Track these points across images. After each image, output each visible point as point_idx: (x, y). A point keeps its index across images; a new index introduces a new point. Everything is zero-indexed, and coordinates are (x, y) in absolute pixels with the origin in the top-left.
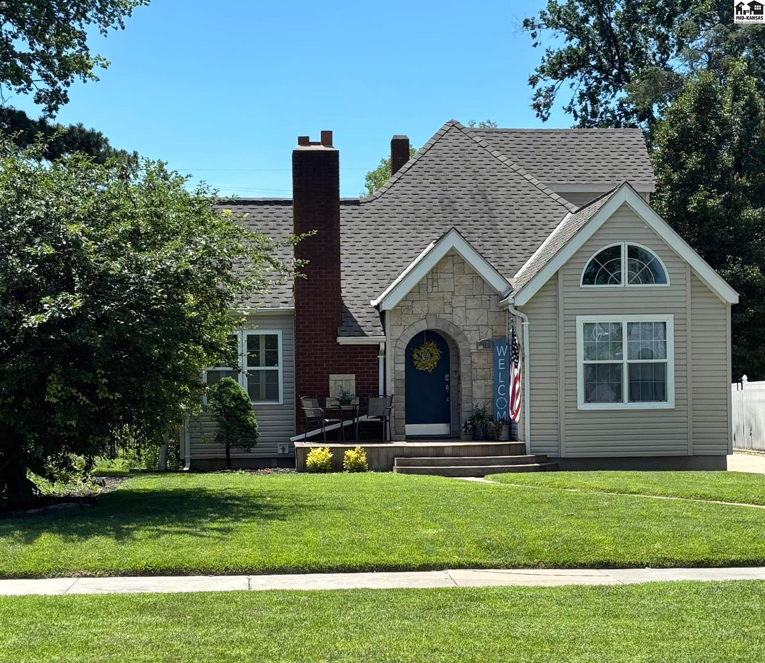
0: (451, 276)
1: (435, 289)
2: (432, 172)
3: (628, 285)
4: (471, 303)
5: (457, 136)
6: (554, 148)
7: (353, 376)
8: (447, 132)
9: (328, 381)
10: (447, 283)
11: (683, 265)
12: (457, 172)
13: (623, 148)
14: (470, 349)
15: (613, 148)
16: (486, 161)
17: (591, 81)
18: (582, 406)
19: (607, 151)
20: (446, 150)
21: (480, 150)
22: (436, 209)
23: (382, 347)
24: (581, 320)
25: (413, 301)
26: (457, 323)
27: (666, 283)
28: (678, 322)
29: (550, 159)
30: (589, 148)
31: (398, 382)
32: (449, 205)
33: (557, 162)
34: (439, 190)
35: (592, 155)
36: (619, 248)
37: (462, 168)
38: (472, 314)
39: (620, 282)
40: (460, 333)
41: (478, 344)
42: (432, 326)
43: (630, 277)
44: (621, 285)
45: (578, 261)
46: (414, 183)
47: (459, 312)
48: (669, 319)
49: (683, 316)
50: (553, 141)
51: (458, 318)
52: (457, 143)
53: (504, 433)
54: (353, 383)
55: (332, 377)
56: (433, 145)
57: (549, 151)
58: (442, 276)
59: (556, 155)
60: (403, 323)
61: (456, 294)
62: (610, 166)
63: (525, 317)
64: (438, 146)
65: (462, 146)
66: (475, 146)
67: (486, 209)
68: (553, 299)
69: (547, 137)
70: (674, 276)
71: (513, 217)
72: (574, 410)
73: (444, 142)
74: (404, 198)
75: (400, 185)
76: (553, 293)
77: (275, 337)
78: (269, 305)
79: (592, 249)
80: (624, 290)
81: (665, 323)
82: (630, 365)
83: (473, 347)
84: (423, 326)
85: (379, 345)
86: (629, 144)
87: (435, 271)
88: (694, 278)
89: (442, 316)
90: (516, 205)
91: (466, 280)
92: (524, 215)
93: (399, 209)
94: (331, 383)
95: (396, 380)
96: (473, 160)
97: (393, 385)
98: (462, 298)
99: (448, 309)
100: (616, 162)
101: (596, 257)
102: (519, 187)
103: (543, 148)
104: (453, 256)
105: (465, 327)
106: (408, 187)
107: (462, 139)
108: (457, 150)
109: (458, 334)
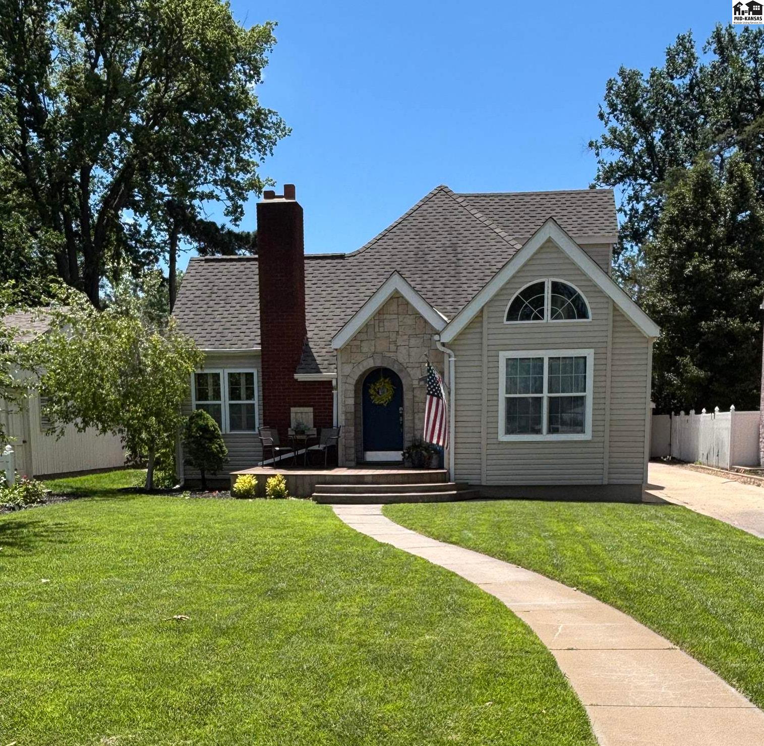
0: (395, 316)
1: (381, 329)
2: (414, 229)
3: (550, 321)
4: (413, 342)
5: (443, 198)
6: (533, 208)
7: (311, 409)
8: (435, 195)
9: (290, 413)
10: (391, 323)
11: (605, 300)
12: (437, 228)
13: (595, 206)
14: (412, 385)
15: (585, 206)
16: (464, 218)
17: (637, 187)
18: (503, 437)
19: (580, 209)
20: (430, 210)
21: (461, 209)
22: (410, 261)
23: (334, 383)
24: (504, 356)
25: (361, 341)
26: (401, 360)
27: (588, 318)
28: (598, 356)
29: (527, 217)
30: (564, 207)
31: (348, 415)
32: (421, 256)
33: (532, 220)
34: (417, 245)
35: (565, 212)
36: (543, 284)
37: (441, 225)
38: (414, 352)
39: (543, 317)
40: (404, 369)
41: (420, 380)
42: (379, 364)
43: (553, 312)
44: (544, 321)
45: (502, 298)
46: (396, 239)
47: (403, 350)
48: (589, 354)
49: (603, 350)
50: (533, 202)
51: (402, 356)
52: (441, 204)
53: (434, 462)
54: (311, 416)
55: (293, 409)
56: (420, 207)
57: (527, 211)
58: (388, 317)
59: (533, 214)
60: (353, 361)
61: (400, 333)
62: (580, 221)
63: (452, 353)
64: (425, 207)
65: (445, 207)
66: (456, 206)
67: (454, 259)
68: (478, 336)
69: (527, 199)
70: (596, 311)
71: (477, 266)
72: (494, 441)
73: (431, 204)
74: (384, 252)
75: (384, 241)
76: (479, 330)
77: (252, 374)
78: (245, 346)
79: (517, 286)
80: (547, 326)
81: (585, 358)
82: (550, 399)
83: (415, 383)
84: (370, 364)
85: (331, 381)
86: (600, 202)
87: (381, 312)
88: (616, 313)
89: (388, 354)
90: (481, 256)
91: (409, 320)
92: (488, 264)
93: (377, 262)
94: (292, 415)
95: (346, 413)
96: (453, 218)
97: (344, 418)
98: (406, 337)
99: (393, 348)
100: (586, 218)
101: (521, 293)
102: (488, 239)
103: (523, 208)
104: (398, 298)
105: (408, 365)
106: (390, 242)
107: (447, 201)
108: (440, 209)
109: (401, 371)
